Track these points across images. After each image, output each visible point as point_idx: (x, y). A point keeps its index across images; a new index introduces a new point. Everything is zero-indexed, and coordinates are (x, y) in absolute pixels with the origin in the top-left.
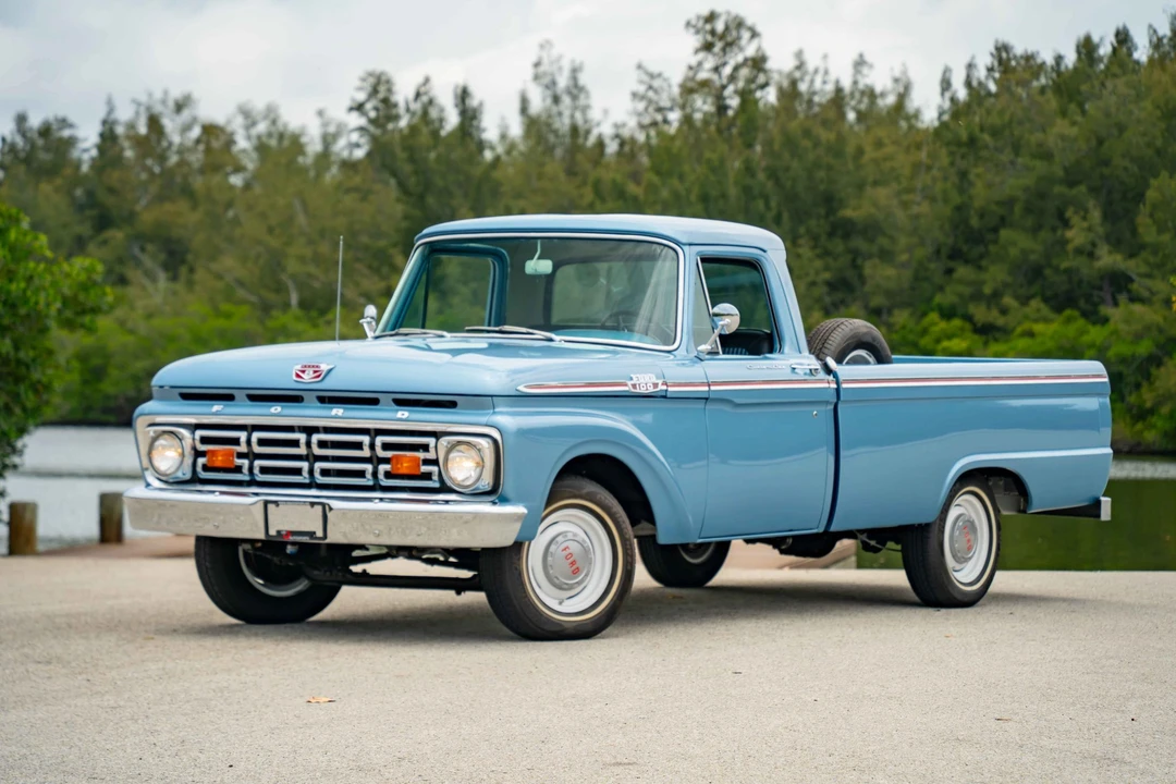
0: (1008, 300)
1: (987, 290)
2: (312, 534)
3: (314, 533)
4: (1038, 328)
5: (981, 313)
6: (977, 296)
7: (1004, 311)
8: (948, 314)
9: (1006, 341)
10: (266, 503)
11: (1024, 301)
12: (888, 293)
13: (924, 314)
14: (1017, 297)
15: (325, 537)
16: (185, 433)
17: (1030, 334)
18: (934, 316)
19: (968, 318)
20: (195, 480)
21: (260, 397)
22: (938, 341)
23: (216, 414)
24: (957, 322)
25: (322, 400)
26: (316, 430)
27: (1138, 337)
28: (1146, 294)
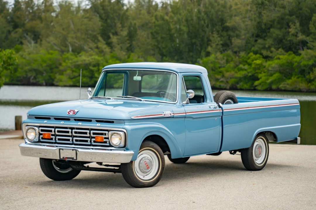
0: (273, 49)
1: (267, 46)
2: (73, 158)
3: (74, 158)
4: (281, 57)
5: (265, 53)
6: (264, 48)
7: (271, 52)
8: (256, 53)
9: (272, 61)
10: (60, 149)
11: (277, 49)
12: (239, 47)
13: (249, 53)
14: (275, 48)
15: (77, 159)
16: (36, 128)
17: (279, 59)
18: (251, 54)
19: (261, 54)
20: (39, 141)
21: (58, 119)
22: (253, 61)
23: (45, 123)
24: (258, 55)
25: (75, 120)
26: (74, 128)
27: (309, 59)
28: (312, 47)
